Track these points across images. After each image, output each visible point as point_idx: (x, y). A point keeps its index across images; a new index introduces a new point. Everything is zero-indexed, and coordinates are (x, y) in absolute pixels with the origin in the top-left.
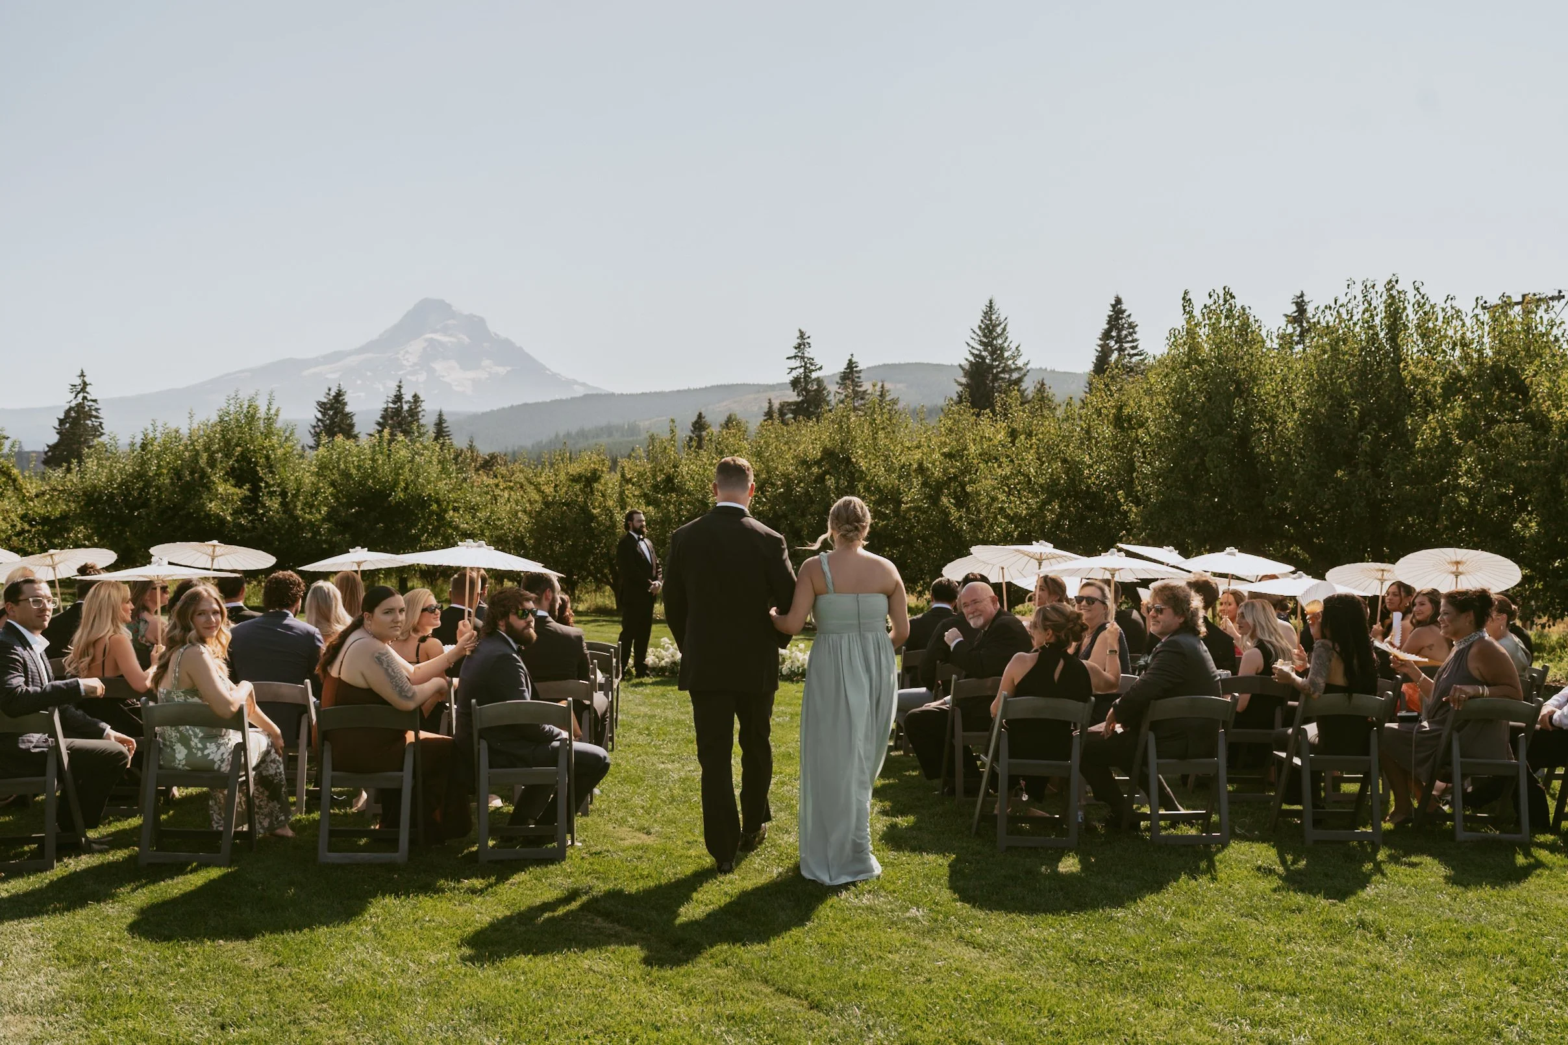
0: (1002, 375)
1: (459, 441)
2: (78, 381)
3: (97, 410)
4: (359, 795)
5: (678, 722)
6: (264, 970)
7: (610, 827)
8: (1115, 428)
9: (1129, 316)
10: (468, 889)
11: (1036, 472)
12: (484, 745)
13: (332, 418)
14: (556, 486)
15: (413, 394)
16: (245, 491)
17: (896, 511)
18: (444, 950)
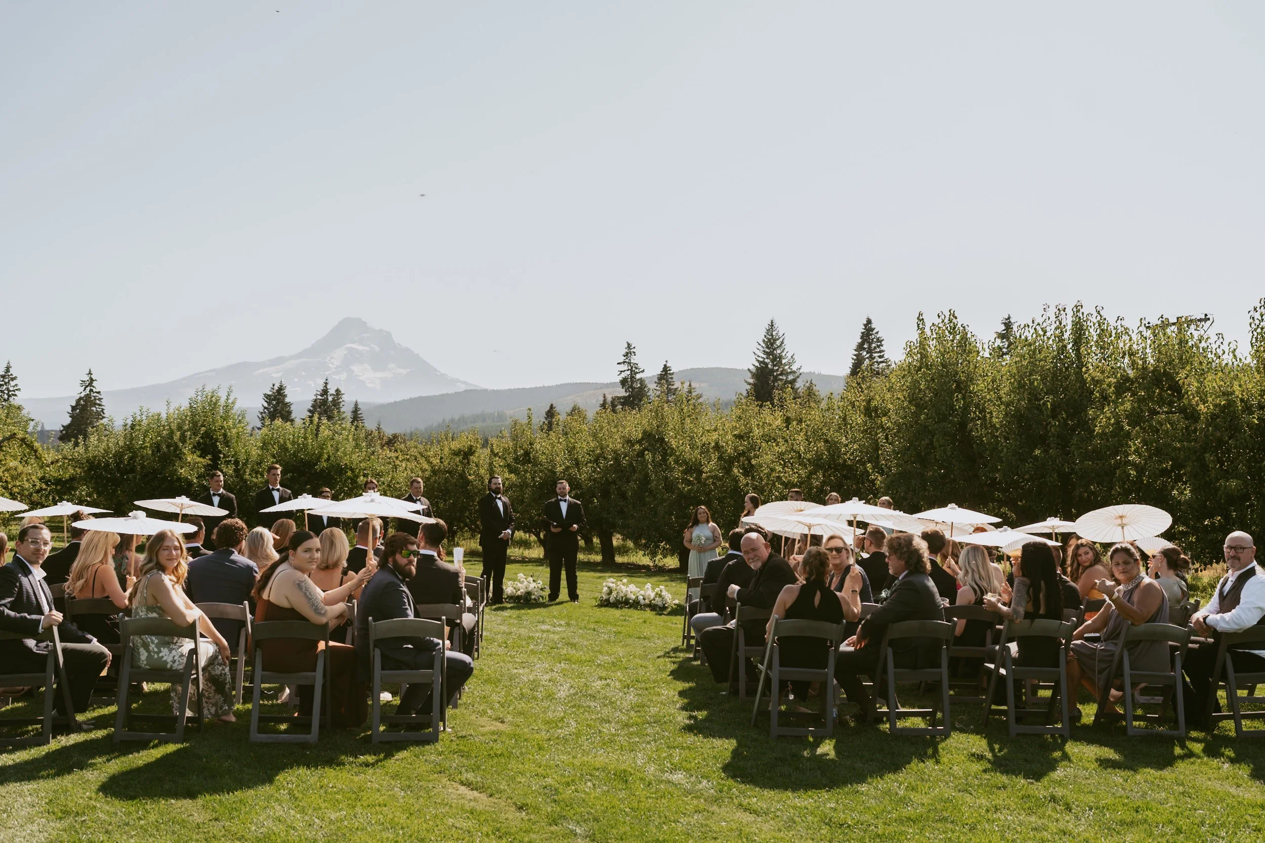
0: (781, 377)
1: (370, 425)
2: (87, 378)
3: (100, 399)
4: (283, 690)
5: (529, 638)
6: (204, 823)
7: (473, 717)
8: (865, 416)
9: (877, 333)
10: (363, 763)
11: (805, 449)
12: (378, 652)
13: (275, 407)
14: (441, 458)
15: (336, 388)
16: (206, 461)
17: (698, 479)
18: (340, 810)
